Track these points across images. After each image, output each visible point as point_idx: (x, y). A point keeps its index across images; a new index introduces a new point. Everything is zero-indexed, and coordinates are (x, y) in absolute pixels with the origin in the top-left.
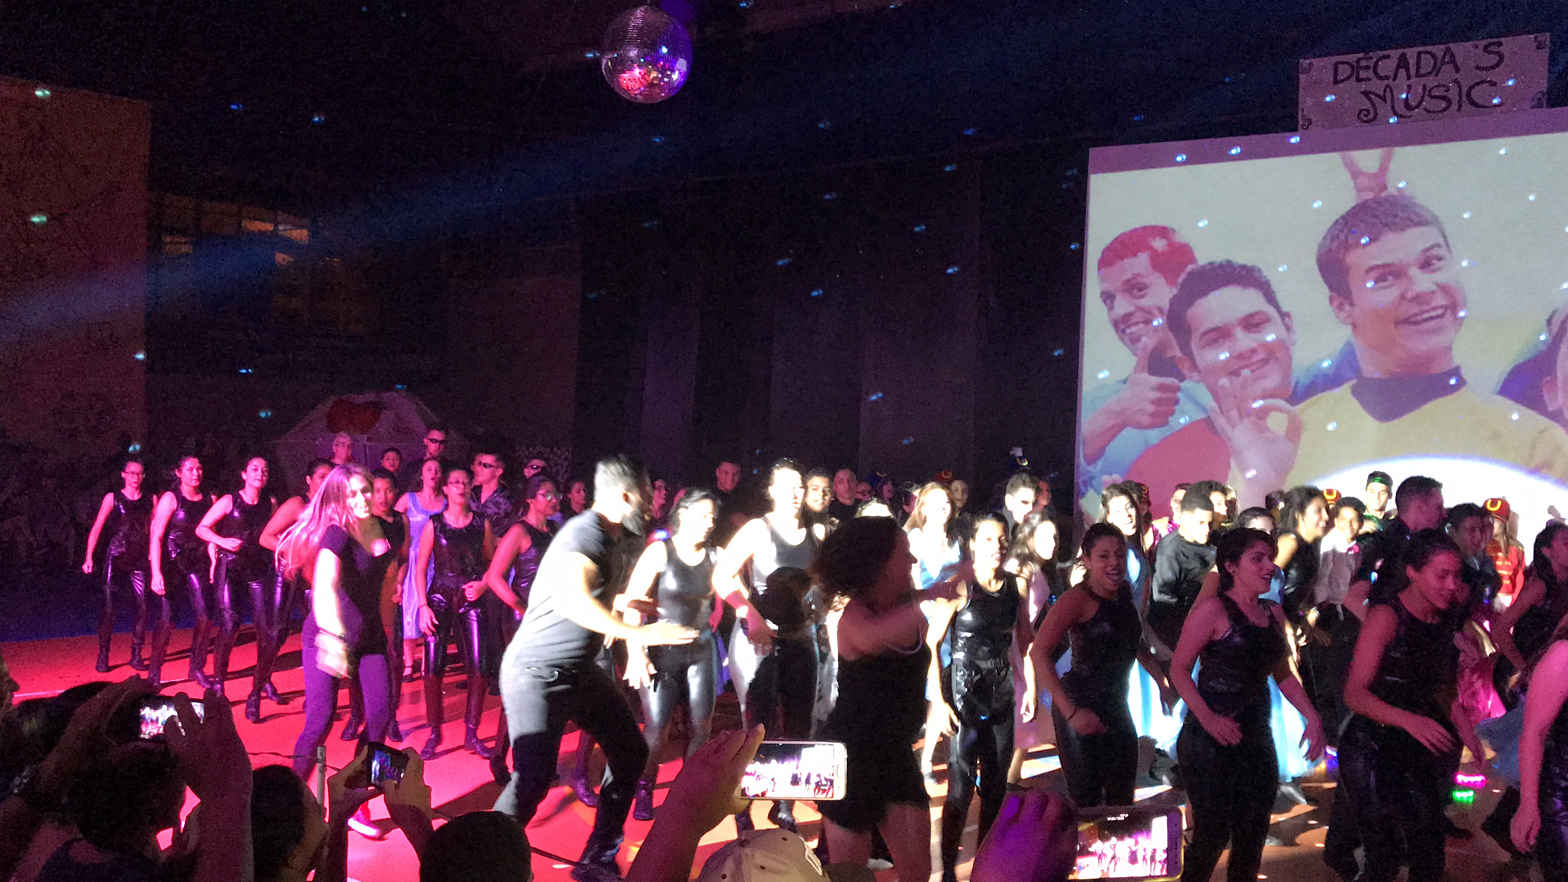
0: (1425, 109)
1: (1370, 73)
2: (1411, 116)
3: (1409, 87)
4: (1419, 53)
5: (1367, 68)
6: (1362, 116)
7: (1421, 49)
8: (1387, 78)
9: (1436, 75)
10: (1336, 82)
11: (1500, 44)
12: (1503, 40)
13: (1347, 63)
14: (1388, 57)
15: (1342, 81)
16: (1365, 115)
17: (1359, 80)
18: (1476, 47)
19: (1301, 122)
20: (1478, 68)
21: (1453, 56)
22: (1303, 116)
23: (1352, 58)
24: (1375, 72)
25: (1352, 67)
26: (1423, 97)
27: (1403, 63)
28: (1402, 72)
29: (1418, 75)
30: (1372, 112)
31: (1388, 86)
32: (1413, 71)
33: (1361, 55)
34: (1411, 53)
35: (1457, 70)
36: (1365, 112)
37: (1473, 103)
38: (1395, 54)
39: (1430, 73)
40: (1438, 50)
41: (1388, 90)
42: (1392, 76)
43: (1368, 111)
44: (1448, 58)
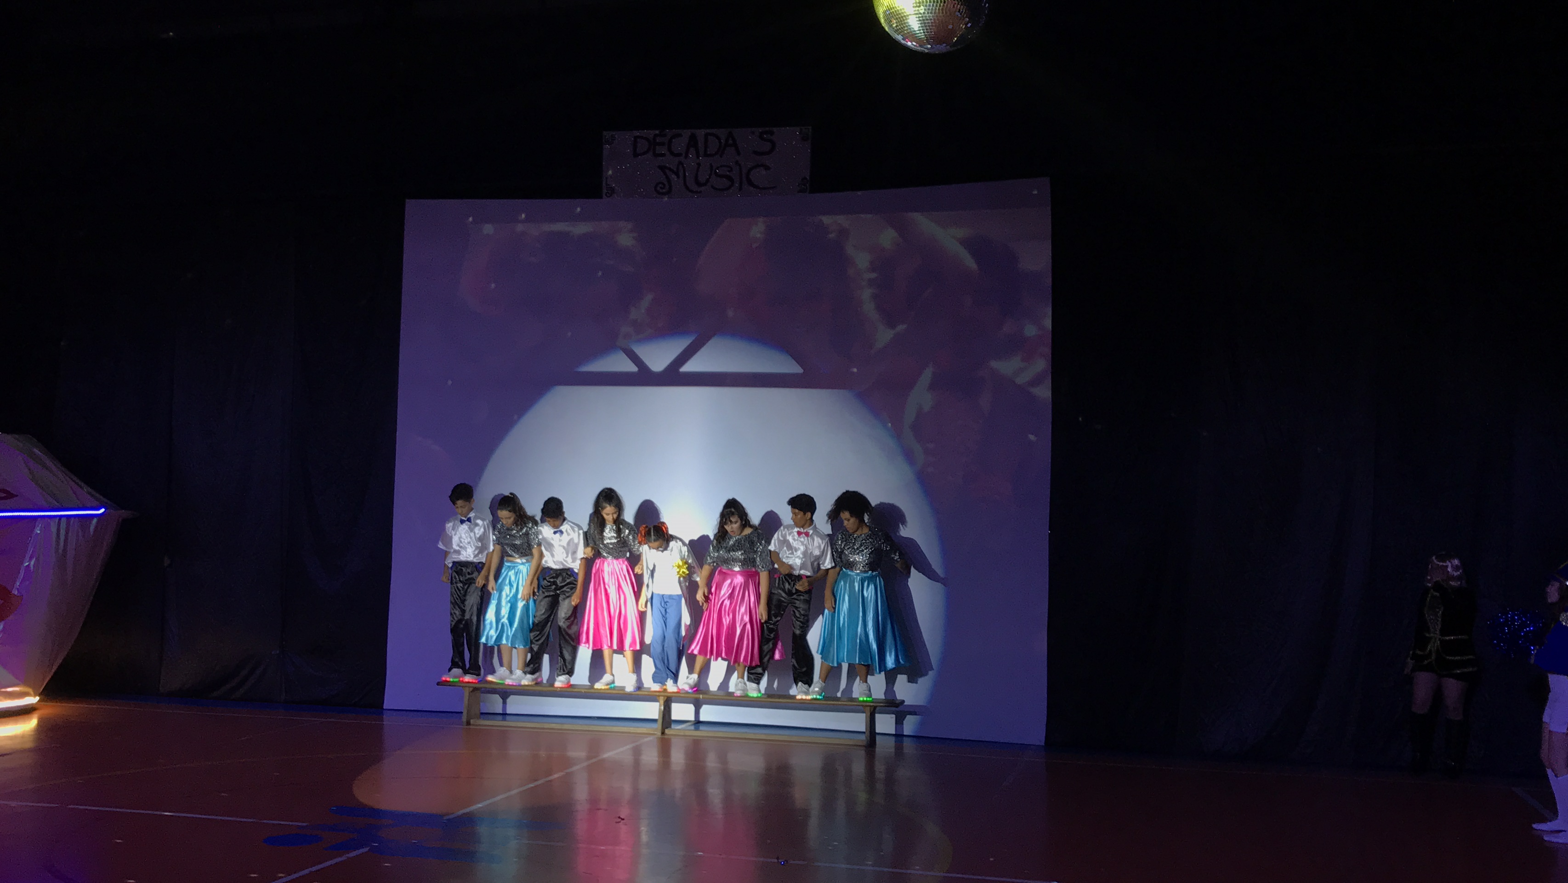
0: (712, 187)
1: (663, 150)
2: (700, 192)
3: (699, 164)
4: (707, 135)
5: (663, 144)
6: (658, 188)
7: (708, 131)
8: (679, 155)
9: (721, 157)
10: (636, 155)
11: (772, 133)
12: (775, 129)
13: (647, 139)
14: (680, 135)
15: (641, 154)
16: (661, 188)
17: (656, 155)
18: (753, 133)
19: (605, 191)
20: (755, 153)
21: (734, 140)
22: (607, 184)
23: (651, 133)
24: (670, 150)
25: (650, 142)
26: (710, 175)
27: (693, 141)
28: (692, 150)
29: (706, 155)
30: (667, 187)
31: (681, 163)
32: (701, 152)
33: (657, 132)
34: (701, 133)
35: (739, 153)
36: (662, 186)
37: (750, 183)
38: (687, 133)
39: (716, 153)
40: (722, 133)
41: (681, 167)
42: (684, 155)
43: (664, 185)
44: (730, 142)
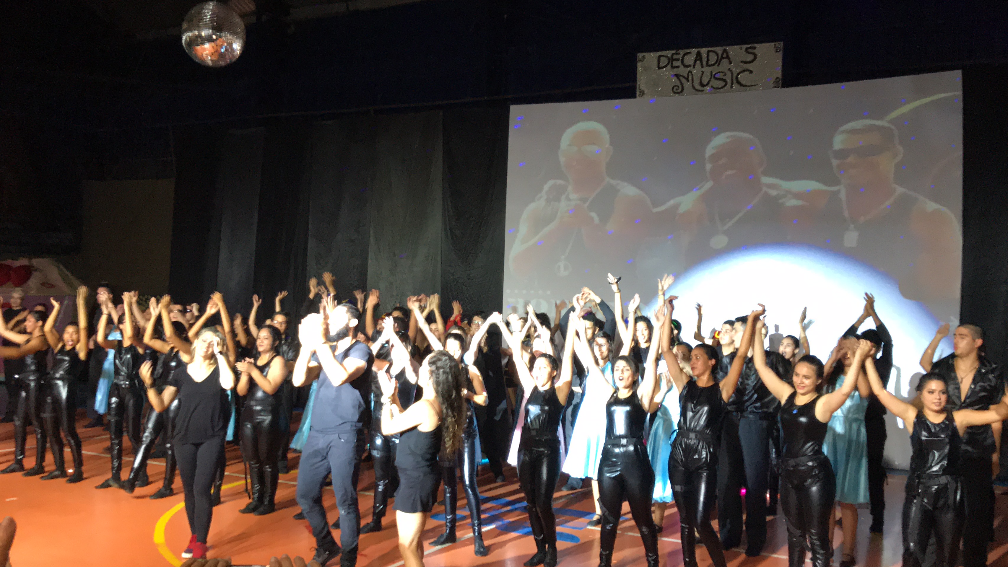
0: (712, 87)
1: (678, 64)
2: (704, 91)
3: (703, 72)
4: (708, 52)
5: (678, 60)
7: (709, 49)
8: (689, 66)
9: (718, 65)
10: (660, 68)
11: (755, 48)
12: (756, 45)
13: (666, 56)
14: (689, 53)
15: (663, 68)
16: (676, 89)
17: (673, 67)
18: (741, 49)
19: (638, 93)
20: (742, 62)
21: (727, 54)
22: (639, 89)
23: (669, 53)
24: (682, 63)
25: (669, 59)
26: (711, 78)
27: (699, 56)
28: (698, 62)
29: (708, 65)
30: (681, 88)
32: (704, 63)
33: (674, 52)
34: (704, 51)
35: (730, 63)
37: (738, 83)
38: (694, 51)
40: (719, 50)
41: (690, 74)
42: (692, 66)
43: (678, 86)
44: (725, 55)
